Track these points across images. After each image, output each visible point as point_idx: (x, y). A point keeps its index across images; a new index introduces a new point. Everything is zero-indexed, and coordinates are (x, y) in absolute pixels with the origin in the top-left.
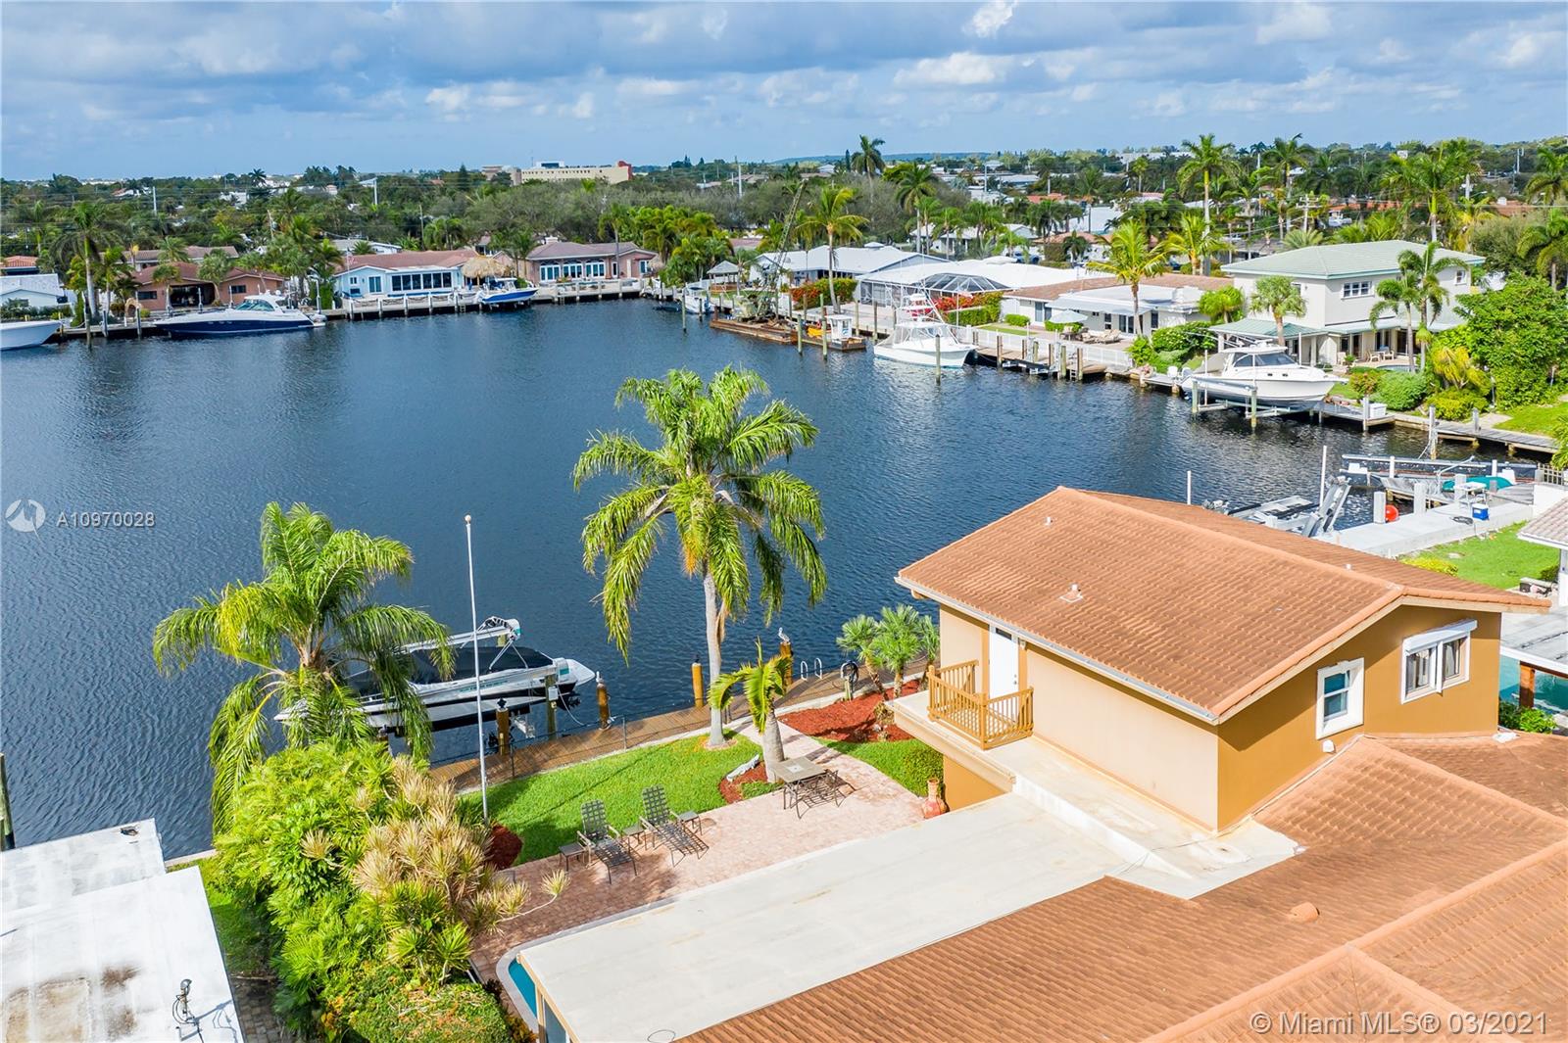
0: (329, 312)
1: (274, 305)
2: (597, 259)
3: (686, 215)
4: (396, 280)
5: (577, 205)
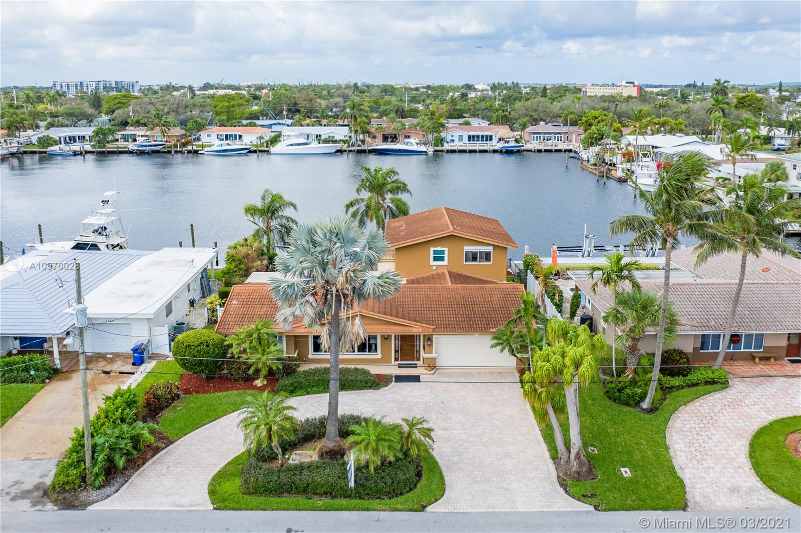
0: (437, 149)
1: (415, 144)
2: (559, 133)
3: (605, 115)
4: (469, 137)
5: (562, 107)
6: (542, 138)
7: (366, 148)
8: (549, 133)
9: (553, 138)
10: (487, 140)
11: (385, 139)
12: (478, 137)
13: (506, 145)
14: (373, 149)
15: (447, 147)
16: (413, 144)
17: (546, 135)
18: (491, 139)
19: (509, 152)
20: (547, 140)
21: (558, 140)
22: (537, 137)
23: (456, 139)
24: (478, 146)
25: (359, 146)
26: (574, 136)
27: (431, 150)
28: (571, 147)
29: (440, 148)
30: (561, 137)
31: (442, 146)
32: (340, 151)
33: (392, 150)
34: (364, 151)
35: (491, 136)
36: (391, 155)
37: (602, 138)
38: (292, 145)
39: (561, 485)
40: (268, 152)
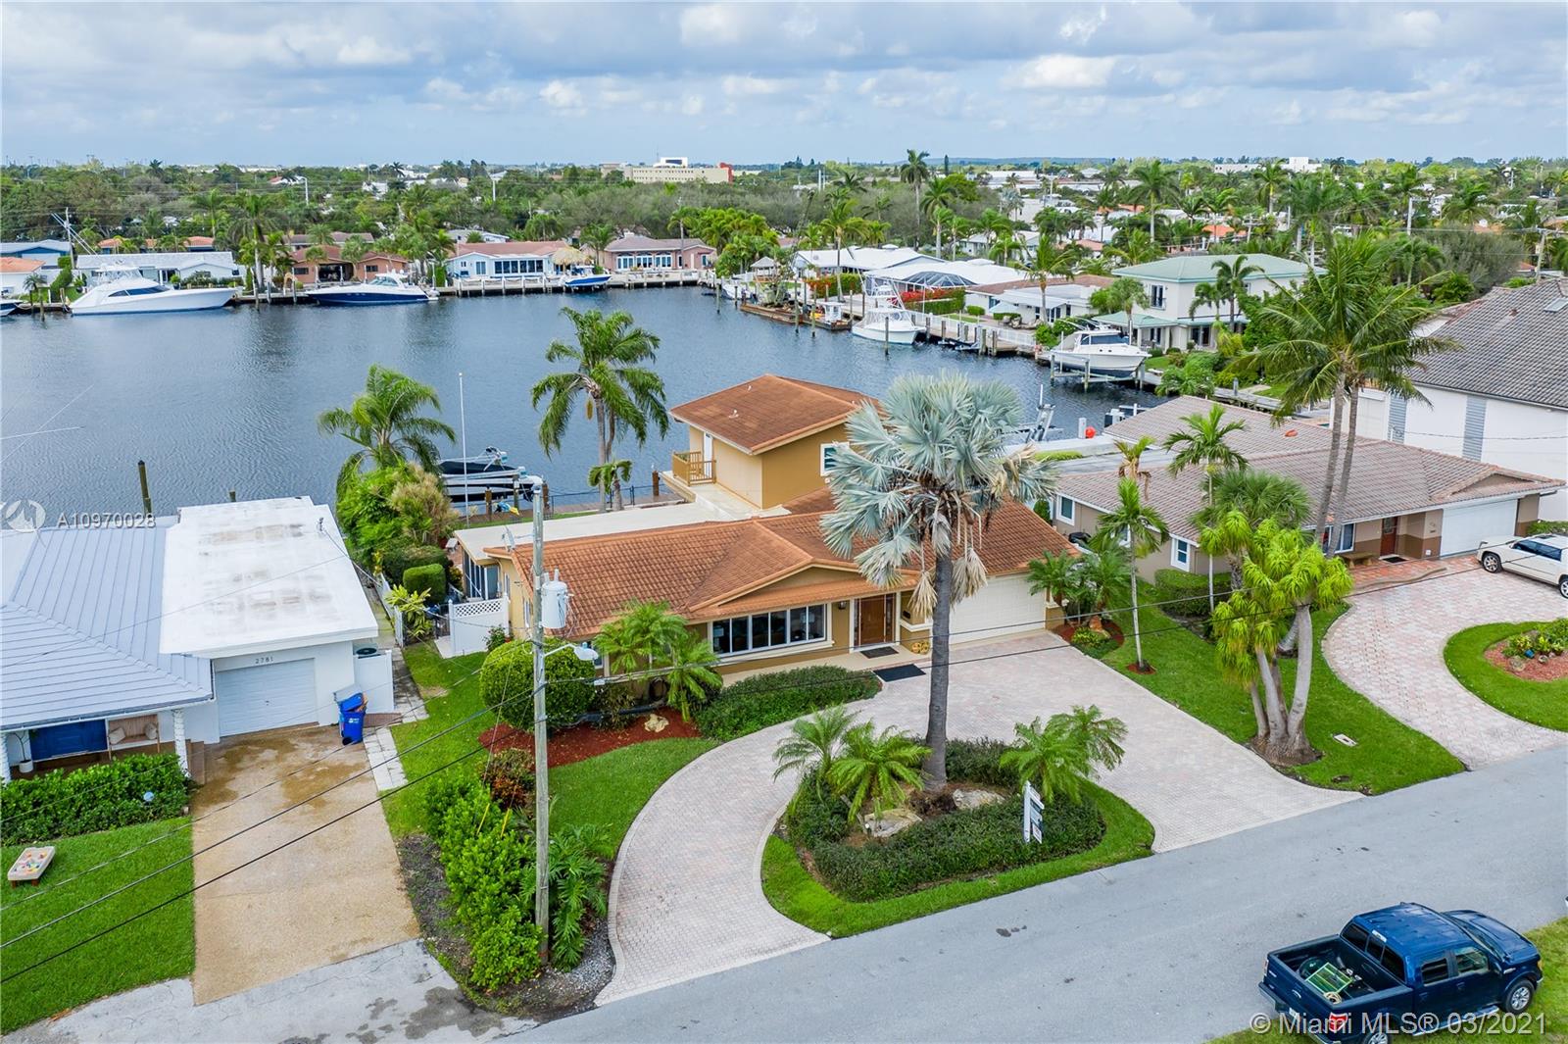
0: (442, 289)
1: (398, 282)
2: (666, 252)
3: (743, 217)
4: (498, 264)
5: (655, 204)
6: (635, 264)
7: (290, 295)
8: (647, 253)
9: (654, 262)
10: (532, 270)
11: (324, 274)
12: (515, 263)
13: (579, 277)
15: (459, 285)
16: (393, 280)
17: (642, 257)
18: (540, 268)
19: (584, 291)
20: (645, 265)
21: (665, 266)
22: (625, 260)
23: (472, 269)
24: (522, 281)
26: (692, 256)
27: (433, 293)
28: (694, 277)
29: (446, 288)
30: (669, 259)
31: (451, 284)
32: (234, 304)
33: (353, 296)
34: (288, 301)
35: (540, 262)
36: (352, 305)
37: (753, 259)
38: (123, 293)
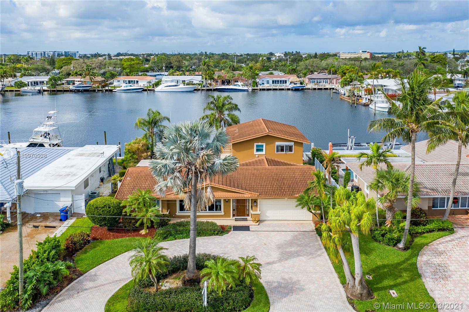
1: (240, 85)
2: (326, 79)
3: (353, 68)
4: (273, 82)
6: (316, 82)
7: (212, 88)
8: (320, 79)
11: (223, 83)
12: (278, 81)
13: (295, 86)
14: (216, 89)
15: (260, 87)
17: (318, 80)
18: (286, 83)
20: (319, 83)
21: (325, 83)
22: (313, 81)
23: (265, 82)
25: (208, 87)
26: (335, 80)
29: (256, 88)
30: (327, 81)
31: (257, 86)
32: (196, 90)
33: (228, 89)
34: (211, 90)
35: (286, 81)
36: (228, 92)
37: (351, 82)
39: (350, 303)
40: (154, 90)
